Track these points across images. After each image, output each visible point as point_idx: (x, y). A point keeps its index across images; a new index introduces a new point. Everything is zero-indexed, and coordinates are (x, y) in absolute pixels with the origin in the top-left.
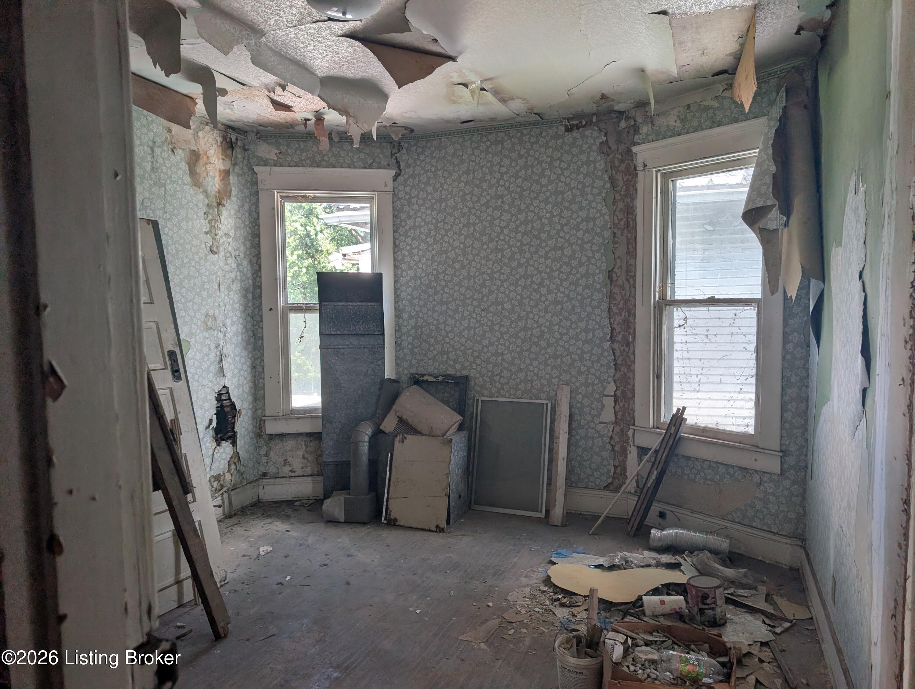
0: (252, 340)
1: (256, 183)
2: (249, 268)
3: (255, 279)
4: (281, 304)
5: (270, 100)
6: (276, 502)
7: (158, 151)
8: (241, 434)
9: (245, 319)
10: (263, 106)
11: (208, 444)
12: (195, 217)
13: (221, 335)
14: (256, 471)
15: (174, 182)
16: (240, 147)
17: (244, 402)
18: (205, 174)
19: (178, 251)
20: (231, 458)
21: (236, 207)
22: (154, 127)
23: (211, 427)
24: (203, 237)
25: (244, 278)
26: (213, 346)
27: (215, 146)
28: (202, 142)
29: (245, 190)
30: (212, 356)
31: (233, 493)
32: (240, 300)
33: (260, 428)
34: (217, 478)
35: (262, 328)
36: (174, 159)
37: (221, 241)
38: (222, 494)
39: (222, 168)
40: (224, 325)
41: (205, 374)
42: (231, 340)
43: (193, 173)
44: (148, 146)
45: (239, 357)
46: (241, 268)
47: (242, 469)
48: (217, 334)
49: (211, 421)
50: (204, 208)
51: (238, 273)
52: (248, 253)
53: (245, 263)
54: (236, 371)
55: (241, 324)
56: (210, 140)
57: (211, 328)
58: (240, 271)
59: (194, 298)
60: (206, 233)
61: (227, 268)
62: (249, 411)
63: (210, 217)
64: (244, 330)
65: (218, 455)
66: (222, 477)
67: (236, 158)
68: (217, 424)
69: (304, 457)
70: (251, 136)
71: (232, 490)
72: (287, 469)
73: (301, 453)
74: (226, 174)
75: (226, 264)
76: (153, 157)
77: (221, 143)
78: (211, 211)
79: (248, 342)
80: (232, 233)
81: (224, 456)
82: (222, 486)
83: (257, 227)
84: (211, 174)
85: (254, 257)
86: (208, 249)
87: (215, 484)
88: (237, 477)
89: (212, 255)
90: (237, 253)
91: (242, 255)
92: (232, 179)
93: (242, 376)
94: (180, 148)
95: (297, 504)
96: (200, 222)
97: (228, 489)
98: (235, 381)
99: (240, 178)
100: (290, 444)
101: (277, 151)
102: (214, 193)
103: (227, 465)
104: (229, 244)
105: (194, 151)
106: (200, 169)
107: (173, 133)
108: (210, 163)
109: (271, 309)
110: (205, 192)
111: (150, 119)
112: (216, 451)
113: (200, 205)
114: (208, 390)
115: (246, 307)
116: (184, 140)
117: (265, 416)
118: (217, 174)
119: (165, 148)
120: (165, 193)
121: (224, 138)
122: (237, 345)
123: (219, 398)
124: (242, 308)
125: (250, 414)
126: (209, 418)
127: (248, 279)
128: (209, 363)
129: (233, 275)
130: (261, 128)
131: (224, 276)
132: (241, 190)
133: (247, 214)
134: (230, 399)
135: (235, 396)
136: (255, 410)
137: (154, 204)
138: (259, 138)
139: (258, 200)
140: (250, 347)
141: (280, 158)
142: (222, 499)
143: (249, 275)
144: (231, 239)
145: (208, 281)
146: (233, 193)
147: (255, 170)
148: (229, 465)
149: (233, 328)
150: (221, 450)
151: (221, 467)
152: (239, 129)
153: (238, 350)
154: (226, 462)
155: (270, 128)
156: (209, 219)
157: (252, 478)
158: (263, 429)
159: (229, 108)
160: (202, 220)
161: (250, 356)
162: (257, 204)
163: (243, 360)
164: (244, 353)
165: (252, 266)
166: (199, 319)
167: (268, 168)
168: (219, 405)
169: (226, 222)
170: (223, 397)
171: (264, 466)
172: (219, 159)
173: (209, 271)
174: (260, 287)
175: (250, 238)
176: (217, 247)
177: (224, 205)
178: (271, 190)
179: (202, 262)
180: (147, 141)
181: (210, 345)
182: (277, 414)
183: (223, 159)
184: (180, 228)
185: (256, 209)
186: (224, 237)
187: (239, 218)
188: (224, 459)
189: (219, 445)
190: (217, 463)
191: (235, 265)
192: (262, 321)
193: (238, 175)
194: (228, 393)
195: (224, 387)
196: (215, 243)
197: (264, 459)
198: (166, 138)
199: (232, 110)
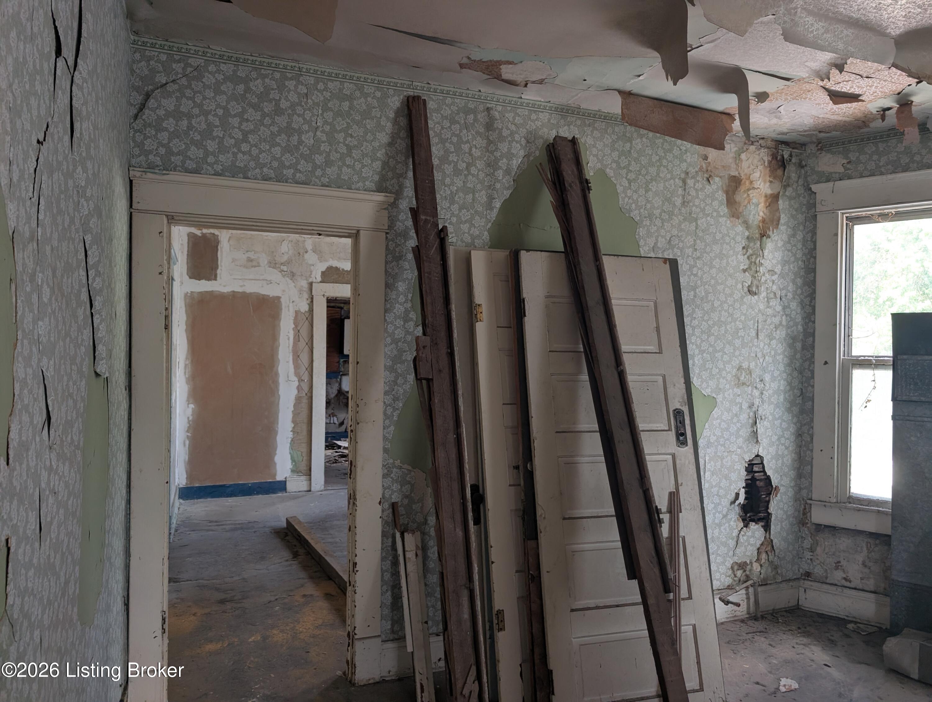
0: (799, 400)
1: (814, 205)
2: (799, 310)
3: (806, 324)
4: (840, 356)
5: (827, 93)
6: (821, 616)
7: (690, 182)
8: (777, 517)
9: (791, 375)
10: (819, 104)
11: (732, 523)
12: (731, 252)
13: (756, 393)
14: (796, 567)
15: (708, 215)
16: (795, 164)
17: (784, 478)
18: (746, 202)
19: (707, 293)
20: (762, 544)
21: (785, 237)
22: (689, 158)
23: (737, 502)
24: (740, 276)
25: (791, 323)
26: (745, 406)
27: (761, 167)
28: (745, 165)
29: (800, 216)
30: (744, 417)
31: (760, 589)
32: (785, 351)
33: (804, 514)
34: (742, 566)
35: (813, 386)
36: (709, 189)
37: (763, 279)
38: (747, 588)
39: (769, 192)
40: (761, 381)
41: (733, 439)
42: (769, 399)
43: (731, 202)
44: (680, 178)
45: (779, 421)
46: (788, 311)
47: (776, 561)
48: (752, 391)
49: (737, 495)
50: (743, 241)
51: (784, 317)
52: (799, 291)
53: (794, 305)
54: (774, 438)
55: (785, 380)
56: (756, 161)
57: (744, 384)
58: (787, 315)
59: (724, 347)
60: (744, 271)
61: (770, 311)
62: (790, 489)
63: (750, 251)
64: (788, 388)
65: (745, 538)
66: (749, 567)
67: (789, 177)
68: (746, 499)
69: (864, 564)
70: (812, 148)
71: (759, 585)
72: (838, 576)
73: (860, 558)
74: (773, 199)
75: (768, 307)
76: (685, 190)
77: (770, 162)
78: (752, 245)
79: (792, 403)
80: (778, 269)
81: (752, 540)
82: (748, 578)
83: (812, 260)
84: (754, 201)
85: (806, 297)
86: (746, 289)
87: (739, 573)
88: (770, 570)
89: (750, 296)
90: (784, 292)
91: (790, 295)
92: (782, 204)
93: (782, 444)
94: (717, 176)
95: (851, 626)
96: (737, 258)
97: (754, 583)
98: (772, 450)
99: (792, 202)
100: (844, 542)
101: (845, 161)
102: (756, 223)
103: (756, 552)
104: (773, 282)
105: (735, 177)
106: (740, 197)
107: (709, 160)
108: (754, 188)
109: (826, 363)
110: (746, 223)
111: (684, 148)
112: (742, 533)
113: (739, 238)
114: (736, 458)
115: (792, 359)
116: (723, 167)
117: (811, 499)
118: (762, 200)
119: (699, 178)
120: (697, 228)
121: (774, 156)
122: (777, 406)
123: (750, 468)
124: (786, 361)
125: (791, 493)
126: (736, 491)
127: (796, 324)
128: (739, 425)
129: (776, 320)
130: (823, 135)
131: (765, 321)
132: (793, 216)
133: (800, 246)
134: (764, 471)
135: (771, 468)
136: (798, 489)
137: (683, 242)
138: (821, 149)
139: (815, 226)
140: (796, 410)
141: (849, 169)
142: (747, 594)
143: (799, 319)
144: (777, 276)
145: (744, 328)
146: (782, 221)
147: (813, 190)
148: (759, 553)
149: (773, 385)
150: (749, 534)
151: (748, 553)
152: (794, 143)
153: (779, 412)
154: (755, 549)
155: (834, 133)
156: (748, 254)
157: (790, 575)
158: (809, 514)
159: (776, 117)
160: (739, 256)
161: (795, 420)
162: (814, 233)
163: (785, 425)
164: (787, 417)
165: (803, 308)
166: (729, 372)
167: (831, 184)
168: (749, 477)
169: (770, 256)
170: (756, 469)
171: (808, 564)
172: (765, 182)
173: (745, 315)
174: (813, 335)
175: (802, 273)
176: (757, 287)
177: (769, 237)
178: (834, 212)
179: (737, 305)
180: (678, 173)
181: (741, 404)
182: (827, 500)
183: (771, 182)
184: (711, 267)
185: (812, 237)
186: (767, 275)
187: (788, 251)
188: (752, 545)
189: (746, 526)
190: (743, 548)
191: (780, 308)
192: (813, 377)
193: (790, 198)
194: (762, 463)
195: (758, 456)
196: (755, 282)
197: (808, 555)
198: (702, 166)
199: (779, 118)
